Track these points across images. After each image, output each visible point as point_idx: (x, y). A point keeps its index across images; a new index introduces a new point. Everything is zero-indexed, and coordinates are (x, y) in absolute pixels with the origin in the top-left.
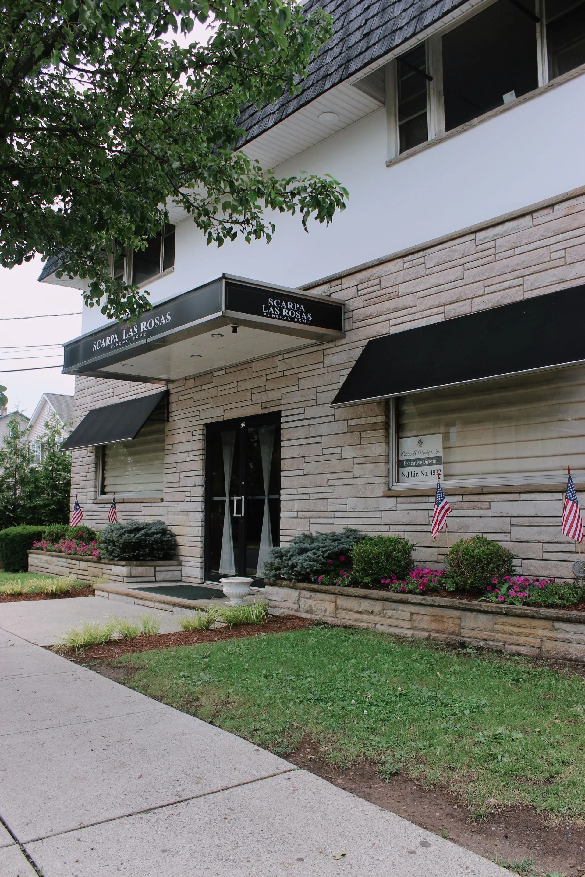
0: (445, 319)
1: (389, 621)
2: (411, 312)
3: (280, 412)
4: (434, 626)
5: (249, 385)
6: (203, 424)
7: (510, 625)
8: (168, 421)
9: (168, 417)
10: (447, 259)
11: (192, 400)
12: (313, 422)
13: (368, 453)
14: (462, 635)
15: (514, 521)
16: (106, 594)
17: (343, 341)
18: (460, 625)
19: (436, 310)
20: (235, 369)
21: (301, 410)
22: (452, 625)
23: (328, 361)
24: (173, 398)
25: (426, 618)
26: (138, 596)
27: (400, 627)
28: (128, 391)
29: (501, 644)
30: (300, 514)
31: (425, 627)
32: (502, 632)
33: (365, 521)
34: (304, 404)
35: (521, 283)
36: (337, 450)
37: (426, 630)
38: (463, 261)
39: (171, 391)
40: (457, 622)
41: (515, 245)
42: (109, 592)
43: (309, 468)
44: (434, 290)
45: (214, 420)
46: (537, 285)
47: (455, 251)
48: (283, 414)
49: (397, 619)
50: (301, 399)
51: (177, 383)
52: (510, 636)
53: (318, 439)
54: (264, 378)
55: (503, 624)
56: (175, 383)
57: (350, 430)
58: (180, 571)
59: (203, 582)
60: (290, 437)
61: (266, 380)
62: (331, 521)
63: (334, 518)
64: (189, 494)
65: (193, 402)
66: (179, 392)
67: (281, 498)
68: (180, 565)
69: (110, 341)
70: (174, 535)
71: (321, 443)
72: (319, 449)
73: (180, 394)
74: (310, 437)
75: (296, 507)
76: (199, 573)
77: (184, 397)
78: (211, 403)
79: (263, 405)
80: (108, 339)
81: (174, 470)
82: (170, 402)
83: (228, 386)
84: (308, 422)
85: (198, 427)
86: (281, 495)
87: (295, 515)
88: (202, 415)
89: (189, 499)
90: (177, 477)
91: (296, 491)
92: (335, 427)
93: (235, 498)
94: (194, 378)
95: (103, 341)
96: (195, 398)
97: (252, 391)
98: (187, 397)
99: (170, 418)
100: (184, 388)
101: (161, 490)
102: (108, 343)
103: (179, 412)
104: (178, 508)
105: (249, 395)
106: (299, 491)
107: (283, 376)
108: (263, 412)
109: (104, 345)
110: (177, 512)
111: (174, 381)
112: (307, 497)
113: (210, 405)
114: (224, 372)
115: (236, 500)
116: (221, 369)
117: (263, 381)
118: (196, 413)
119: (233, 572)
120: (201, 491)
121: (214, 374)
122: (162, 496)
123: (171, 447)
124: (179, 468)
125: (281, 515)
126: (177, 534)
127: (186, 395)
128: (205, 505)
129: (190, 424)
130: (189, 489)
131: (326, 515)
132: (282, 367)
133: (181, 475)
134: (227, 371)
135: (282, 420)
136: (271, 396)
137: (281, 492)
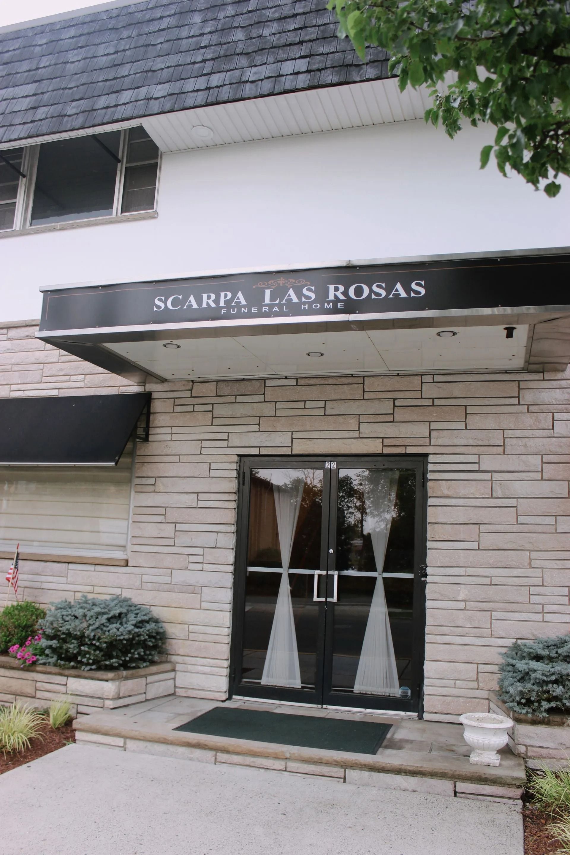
3: (426, 455)
5: (355, 408)
6: (238, 455)
8: (146, 439)
9: (147, 435)
11: (210, 414)
12: (496, 476)
16: (120, 742)
17: (559, 375)
20: (323, 382)
21: (475, 458)
23: (528, 397)
24: (157, 406)
26: (231, 749)
28: (35, 380)
30: (470, 605)
34: (479, 450)
36: (552, 520)
39: (155, 395)
42: (125, 737)
43: (487, 540)
45: (264, 451)
48: (431, 459)
50: (471, 442)
51: (170, 384)
53: (513, 502)
54: (390, 403)
56: (166, 384)
58: (174, 679)
59: (229, 698)
60: (450, 493)
61: (394, 406)
62: (539, 617)
63: (543, 612)
64: (199, 559)
65: (213, 418)
66: (174, 398)
67: (429, 579)
68: (174, 670)
69: (217, 301)
70: (157, 621)
71: (516, 507)
72: (510, 515)
73: (178, 402)
74: (492, 497)
75: (463, 593)
76: (223, 683)
77: (190, 408)
78: (259, 424)
79: (387, 442)
80: (209, 297)
81: (160, 519)
82: (152, 411)
83: (301, 405)
84: (487, 476)
85: (225, 458)
86: (426, 575)
87: (462, 605)
88: (235, 440)
89: (199, 567)
90: (169, 530)
91: (462, 571)
92: (546, 488)
93: (317, 573)
94: (217, 381)
95: (192, 298)
96: (216, 413)
97: (362, 419)
98: (197, 408)
99: (150, 436)
100: (188, 394)
101: (123, 547)
102: (208, 303)
103: (175, 430)
104: (167, 579)
105: (353, 423)
106: (470, 571)
107: (433, 405)
108: (387, 451)
109: (195, 306)
110: (167, 586)
111: (163, 380)
112: (487, 581)
113: (256, 428)
114: (293, 382)
115: (319, 576)
116: (286, 378)
117: (387, 407)
118: (219, 436)
119: (297, 684)
120: (230, 557)
121: (268, 383)
122: (125, 557)
123: (152, 481)
124: (173, 515)
125: (428, 604)
126: (165, 620)
127: (194, 405)
128: (234, 579)
129: (204, 451)
130: (200, 551)
131: (527, 607)
132: (429, 391)
133: (179, 527)
134: (301, 382)
135: (430, 467)
136: (405, 430)
137: (429, 570)
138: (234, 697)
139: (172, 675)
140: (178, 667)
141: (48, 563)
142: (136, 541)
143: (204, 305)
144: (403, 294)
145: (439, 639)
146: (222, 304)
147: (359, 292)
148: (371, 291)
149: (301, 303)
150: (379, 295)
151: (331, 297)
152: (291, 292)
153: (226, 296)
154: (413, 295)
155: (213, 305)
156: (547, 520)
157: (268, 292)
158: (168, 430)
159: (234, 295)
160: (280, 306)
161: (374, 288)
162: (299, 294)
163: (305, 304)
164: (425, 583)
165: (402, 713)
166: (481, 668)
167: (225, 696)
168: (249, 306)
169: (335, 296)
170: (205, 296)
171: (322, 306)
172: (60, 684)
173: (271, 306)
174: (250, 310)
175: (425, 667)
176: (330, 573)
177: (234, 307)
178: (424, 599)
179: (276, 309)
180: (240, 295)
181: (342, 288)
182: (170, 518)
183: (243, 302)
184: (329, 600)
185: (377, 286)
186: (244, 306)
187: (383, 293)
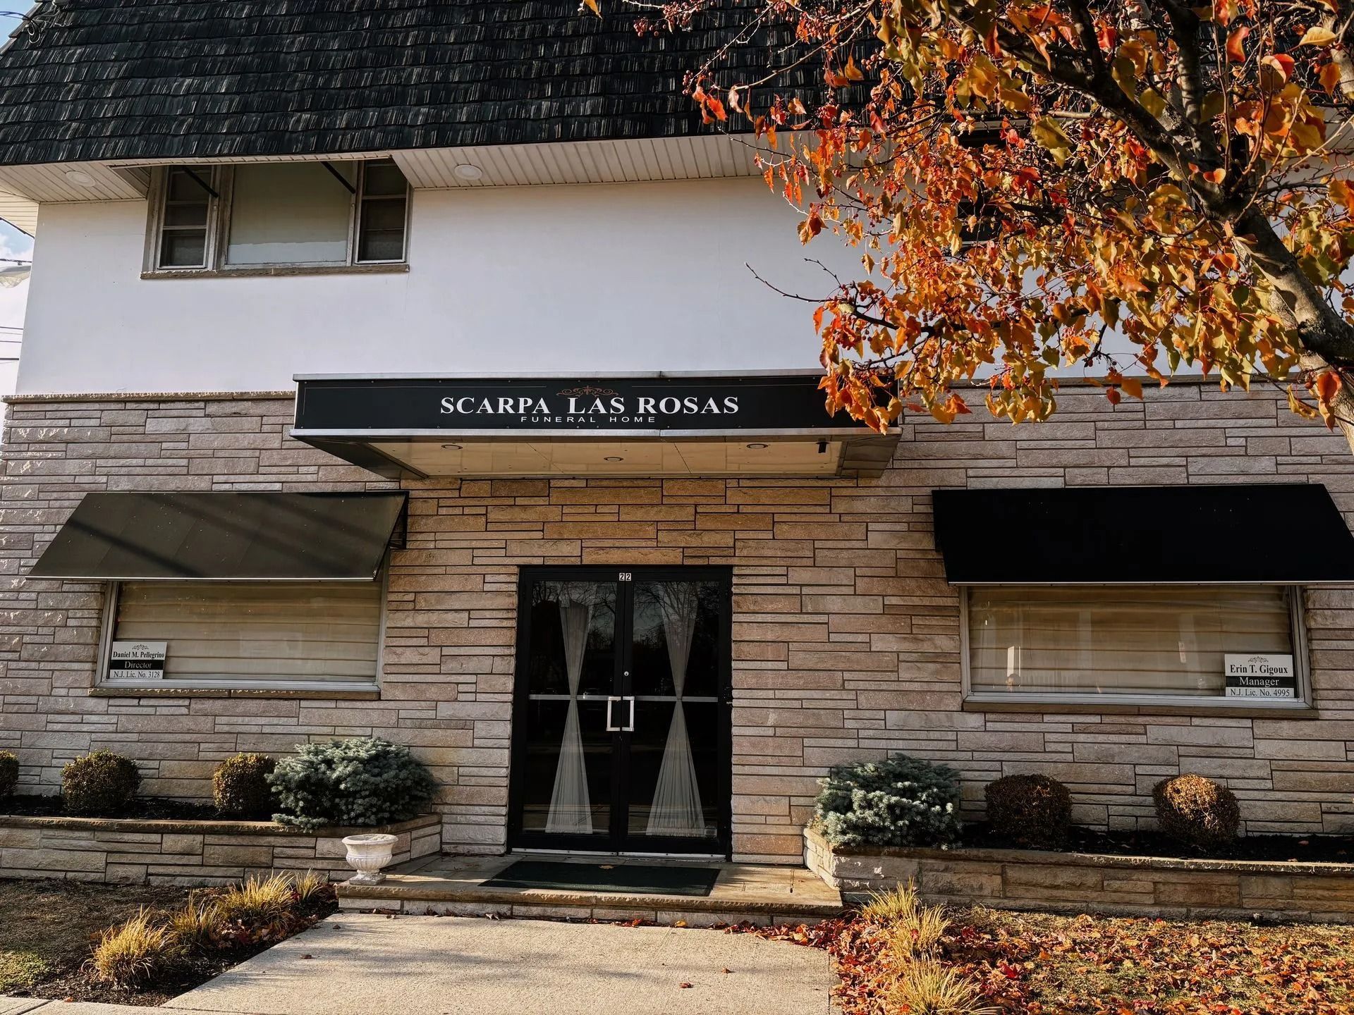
0: (1066, 484)
1: (1115, 896)
2: (1008, 465)
3: (731, 567)
4: (1195, 898)
5: (653, 514)
6: (518, 566)
7: (1320, 888)
8: (403, 547)
9: (405, 541)
10: (1070, 409)
11: (483, 518)
12: (805, 590)
13: (927, 647)
14: (1245, 906)
15: (1182, 750)
16: (396, 904)
18: (1239, 894)
19: (1053, 471)
20: (617, 484)
21: (782, 571)
22: (1226, 895)
23: (839, 505)
24: (417, 507)
25: (1179, 888)
27: (1135, 904)
28: (249, 470)
29: (1306, 913)
30: (780, 731)
31: (1181, 900)
32: (1304, 898)
33: (924, 745)
34: (789, 562)
35: (1185, 463)
36: (864, 638)
37: (1180, 905)
38: (1094, 417)
39: (413, 494)
40: (1236, 889)
41: (1175, 416)
42: (403, 899)
43: (798, 659)
44: (1048, 444)
45: (549, 562)
46: (1208, 470)
47: (1083, 401)
48: (736, 571)
49: (1129, 892)
50: (780, 553)
51: (432, 481)
52: (1319, 902)
53: (824, 618)
54: (691, 510)
55: (1307, 887)
56: (427, 482)
57: (887, 610)
58: (440, 833)
59: (508, 852)
60: (756, 609)
61: (696, 512)
62: (853, 743)
63: (858, 738)
64: (472, 688)
65: (487, 523)
66: (438, 498)
67: (735, 703)
68: (440, 822)
69: (516, 407)
70: (419, 765)
71: (827, 623)
72: (821, 633)
73: (442, 503)
74: (801, 613)
75: (772, 718)
76: (501, 835)
77: (458, 511)
78: (543, 531)
79: (688, 552)
80: (506, 402)
81: (423, 642)
82: (409, 513)
83: (592, 509)
84: (796, 590)
85: (503, 570)
86: (731, 699)
87: (770, 732)
88: (514, 549)
89: (472, 697)
90: (433, 655)
91: (770, 694)
92: (859, 604)
93: (610, 698)
94: (491, 480)
95: (486, 402)
96: (492, 517)
97: (661, 526)
98: (467, 511)
99: (408, 543)
100: (456, 494)
101: (372, 678)
102: (505, 409)
103: (439, 536)
104: (431, 714)
105: (651, 531)
106: (779, 694)
107: (738, 512)
108: (688, 562)
109: (490, 411)
110: (431, 722)
111: (422, 477)
112: (797, 704)
113: (539, 535)
114: (583, 484)
115: (613, 702)
116: (574, 479)
117: (687, 514)
118: (495, 544)
119: (588, 829)
120: (510, 684)
121: (553, 483)
122: (375, 689)
123: (411, 597)
124: (437, 638)
125: (735, 731)
126: (429, 763)
127: (463, 507)
128: (514, 710)
129: (476, 561)
130: (473, 679)
131: (840, 733)
132: (735, 498)
133: (446, 651)
134: (592, 483)
135: (735, 580)
136: (708, 539)
137: (735, 693)
138: (514, 849)
139: (437, 829)
140: (445, 819)
141: (272, 702)
142: (389, 669)
143: (501, 411)
144: (716, 411)
145: (747, 770)
146: (521, 411)
147: (670, 405)
148: (683, 405)
149: (609, 415)
150: (690, 409)
151: (641, 411)
152: (598, 402)
153: (526, 402)
154: (725, 411)
155: (511, 411)
156: (860, 638)
157: (573, 401)
158: (431, 537)
159: (536, 402)
160: (586, 416)
161: (686, 402)
162: (607, 405)
163: (613, 416)
164: (731, 707)
165: (708, 856)
166: (794, 801)
167: (502, 850)
168: (552, 415)
169: (646, 409)
170: (501, 400)
171: (632, 419)
172: (307, 848)
173: (576, 416)
174: (553, 420)
175: (732, 802)
176: (626, 698)
177: (535, 416)
178: (729, 725)
179: (582, 419)
180: (542, 402)
181: (652, 401)
182: (434, 641)
183: (546, 411)
184: (625, 729)
185: (689, 401)
186: (547, 415)
187: (696, 408)
